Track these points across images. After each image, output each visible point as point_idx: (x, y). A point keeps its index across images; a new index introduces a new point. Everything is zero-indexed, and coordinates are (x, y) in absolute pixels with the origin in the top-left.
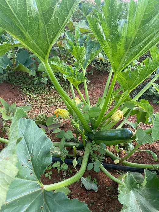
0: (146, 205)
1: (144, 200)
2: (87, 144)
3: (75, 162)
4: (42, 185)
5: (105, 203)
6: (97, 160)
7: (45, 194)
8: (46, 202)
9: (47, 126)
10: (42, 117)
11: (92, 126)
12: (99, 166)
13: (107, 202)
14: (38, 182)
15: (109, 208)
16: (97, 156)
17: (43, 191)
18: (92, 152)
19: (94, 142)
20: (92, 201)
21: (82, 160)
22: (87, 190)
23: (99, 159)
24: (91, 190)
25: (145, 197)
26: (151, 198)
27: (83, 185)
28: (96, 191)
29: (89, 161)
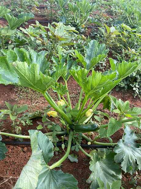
0: (106, 168)
1: (104, 166)
2: (70, 133)
3: (63, 146)
4: (49, 167)
5: (82, 169)
6: (77, 143)
7: (51, 172)
8: (53, 176)
9: (42, 123)
10: (36, 113)
11: (73, 120)
12: (78, 147)
13: (84, 168)
14: (47, 165)
15: (85, 171)
16: (77, 140)
17: (50, 170)
18: (74, 138)
19: (74, 131)
20: (75, 169)
21: (67, 143)
22: (72, 162)
23: (78, 142)
24: (74, 162)
25: (105, 164)
26: (108, 164)
27: (69, 159)
28: (77, 162)
29: (72, 145)
